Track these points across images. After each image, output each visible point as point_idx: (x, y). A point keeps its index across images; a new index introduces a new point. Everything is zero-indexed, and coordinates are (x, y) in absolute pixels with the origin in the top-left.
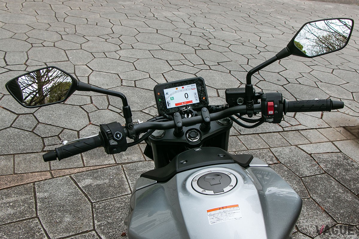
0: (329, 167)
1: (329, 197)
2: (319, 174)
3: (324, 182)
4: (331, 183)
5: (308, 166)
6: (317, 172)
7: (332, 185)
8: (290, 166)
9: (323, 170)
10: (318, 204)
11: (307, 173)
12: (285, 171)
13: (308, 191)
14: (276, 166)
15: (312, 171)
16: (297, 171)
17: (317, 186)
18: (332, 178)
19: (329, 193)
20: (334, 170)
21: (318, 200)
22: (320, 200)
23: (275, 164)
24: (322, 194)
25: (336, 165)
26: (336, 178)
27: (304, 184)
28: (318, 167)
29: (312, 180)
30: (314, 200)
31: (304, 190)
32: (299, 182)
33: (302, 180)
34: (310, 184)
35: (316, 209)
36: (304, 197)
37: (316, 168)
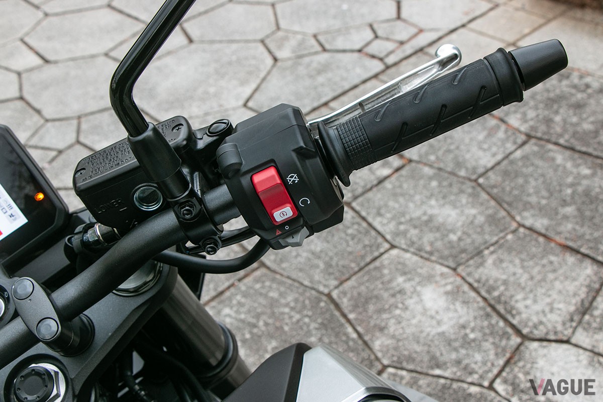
0: (532, 119)
1: (564, 203)
2: (516, 150)
3: (537, 167)
4: (553, 159)
5: (481, 137)
6: (510, 147)
7: (558, 166)
8: (437, 158)
9: (520, 132)
10: (544, 236)
11: (487, 161)
12: (431, 178)
13: (505, 210)
14: (401, 176)
15: (494, 149)
16: (459, 164)
17: (522, 186)
18: (551, 146)
19: (560, 191)
20: (548, 121)
21: (540, 224)
22: (546, 222)
23: (398, 170)
24: (544, 202)
25: (547, 105)
26: (562, 141)
27: (488, 194)
28: (506, 132)
29: (506, 173)
30: (530, 229)
31: (495, 213)
32: (474, 195)
33: (480, 185)
34: (503, 190)
35: (546, 253)
36: (501, 231)
37: (501, 134)
